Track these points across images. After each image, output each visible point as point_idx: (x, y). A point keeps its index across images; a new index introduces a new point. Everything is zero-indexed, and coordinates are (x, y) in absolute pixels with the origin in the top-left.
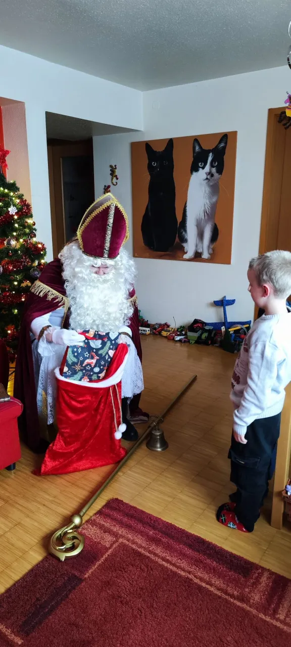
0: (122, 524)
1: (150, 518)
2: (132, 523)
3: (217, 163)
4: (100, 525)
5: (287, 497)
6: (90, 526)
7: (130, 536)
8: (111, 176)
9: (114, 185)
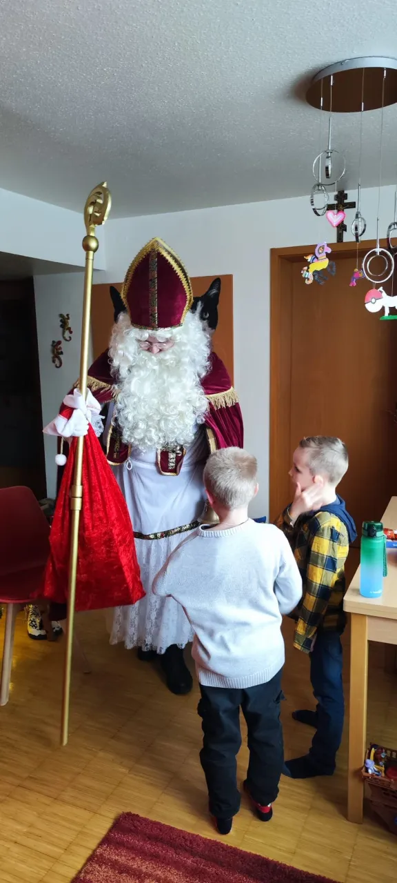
0: (145, 855)
1: (183, 837)
2: (158, 849)
3: (208, 315)
4: (111, 862)
5: (368, 777)
6: (97, 866)
7: (159, 873)
8: (61, 329)
9: (66, 340)
